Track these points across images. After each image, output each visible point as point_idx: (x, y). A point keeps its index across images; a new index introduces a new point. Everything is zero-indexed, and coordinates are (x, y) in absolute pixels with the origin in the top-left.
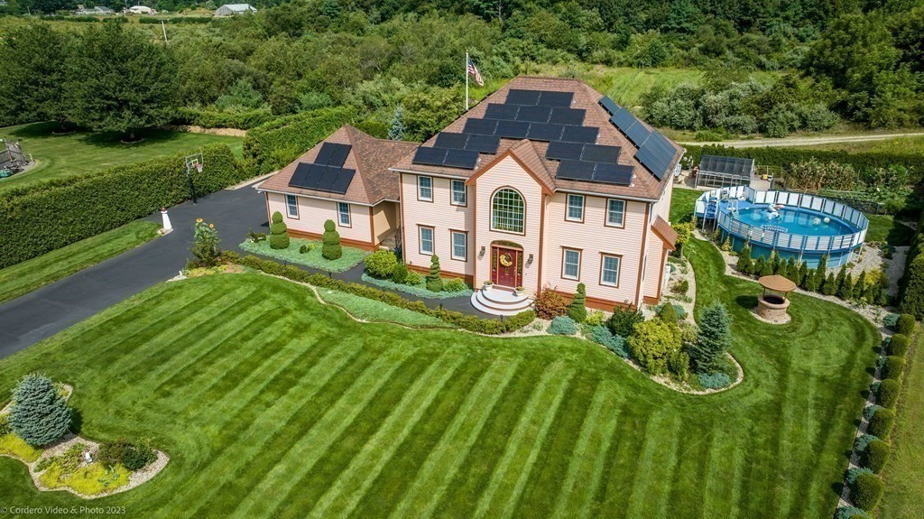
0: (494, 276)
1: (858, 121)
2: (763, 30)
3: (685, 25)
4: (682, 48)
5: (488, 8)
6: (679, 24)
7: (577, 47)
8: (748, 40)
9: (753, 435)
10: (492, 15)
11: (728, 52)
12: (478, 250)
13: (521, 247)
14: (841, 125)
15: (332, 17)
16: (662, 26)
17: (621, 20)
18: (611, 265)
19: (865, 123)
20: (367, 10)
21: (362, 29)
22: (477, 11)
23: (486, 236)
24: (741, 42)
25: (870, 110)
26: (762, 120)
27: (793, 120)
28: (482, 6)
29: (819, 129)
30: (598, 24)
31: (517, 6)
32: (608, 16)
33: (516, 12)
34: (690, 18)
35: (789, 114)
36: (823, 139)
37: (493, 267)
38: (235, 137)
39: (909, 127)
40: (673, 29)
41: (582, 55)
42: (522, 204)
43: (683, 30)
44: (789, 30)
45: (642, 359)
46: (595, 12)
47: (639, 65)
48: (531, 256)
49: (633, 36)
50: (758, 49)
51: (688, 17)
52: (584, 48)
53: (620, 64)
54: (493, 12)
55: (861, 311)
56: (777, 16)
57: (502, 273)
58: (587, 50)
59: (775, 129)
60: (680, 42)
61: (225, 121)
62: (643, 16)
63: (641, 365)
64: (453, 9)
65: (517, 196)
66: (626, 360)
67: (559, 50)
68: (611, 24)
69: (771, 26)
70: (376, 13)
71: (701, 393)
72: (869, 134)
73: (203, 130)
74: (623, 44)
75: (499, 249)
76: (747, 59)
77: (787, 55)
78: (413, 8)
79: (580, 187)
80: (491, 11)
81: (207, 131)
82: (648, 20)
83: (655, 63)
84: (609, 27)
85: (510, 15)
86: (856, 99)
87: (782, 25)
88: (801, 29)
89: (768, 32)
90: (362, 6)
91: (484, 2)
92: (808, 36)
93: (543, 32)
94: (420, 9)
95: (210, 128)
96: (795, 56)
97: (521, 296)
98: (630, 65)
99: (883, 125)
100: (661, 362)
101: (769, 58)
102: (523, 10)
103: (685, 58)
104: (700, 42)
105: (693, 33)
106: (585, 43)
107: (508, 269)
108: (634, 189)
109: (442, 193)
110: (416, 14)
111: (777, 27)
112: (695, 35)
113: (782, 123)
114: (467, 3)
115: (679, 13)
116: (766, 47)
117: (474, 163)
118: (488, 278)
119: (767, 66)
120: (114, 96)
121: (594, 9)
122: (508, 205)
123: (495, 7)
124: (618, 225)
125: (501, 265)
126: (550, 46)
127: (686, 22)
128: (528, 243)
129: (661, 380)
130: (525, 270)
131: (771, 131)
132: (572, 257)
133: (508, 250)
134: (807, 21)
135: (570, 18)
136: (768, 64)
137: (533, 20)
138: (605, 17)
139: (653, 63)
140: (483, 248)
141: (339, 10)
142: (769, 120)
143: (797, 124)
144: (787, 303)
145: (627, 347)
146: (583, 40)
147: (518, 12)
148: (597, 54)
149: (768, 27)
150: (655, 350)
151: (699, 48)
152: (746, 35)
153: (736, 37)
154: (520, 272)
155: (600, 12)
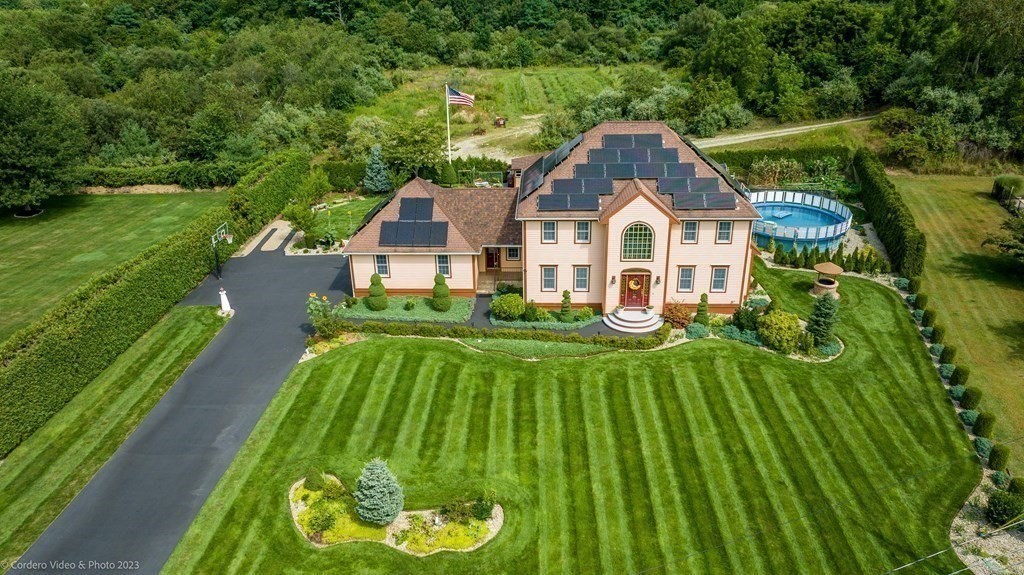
0: (622, 301)
1: (767, 116)
2: (615, 22)
3: (543, 21)
4: (545, 44)
5: (325, 9)
6: (537, 19)
7: (436, 49)
8: (607, 34)
9: (880, 381)
10: (331, 16)
11: (591, 47)
12: (609, 279)
13: (649, 271)
14: (756, 122)
15: (128, 27)
16: (520, 22)
17: (476, 18)
18: (720, 274)
19: (775, 118)
20: (172, 16)
21: (176, 41)
22: (312, 12)
23: (616, 266)
24: (600, 35)
25: (776, 107)
26: (692, 123)
27: (719, 121)
28: (319, 7)
29: (742, 127)
30: (453, 23)
31: (358, 6)
32: (463, 14)
33: (359, 13)
34: (546, 13)
35: (714, 115)
36: (747, 136)
37: (622, 292)
38: (159, 194)
39: (808, 120)
40: (532, 25)
41: (446, 57)
42: (650, 235)
43: (541, 26)
44: (638, 21)
45: (777, 344)
46: (448, 10)
47: (511, 66)
48: (658, 278)
49: (492, 35)
50: (618, 42)
51: (544, 12)
52: (445, 50)
53: (490, 66)
54: (331, 13)
55: (876, 280)
56: (624, 7)
57: (630, 296)
58: (449, 52)
59: (706, 130)
60: (541, 39)
61: (140, 178)
62: (497, 13)
63: (775, 349)
64: (281, 11)
65: (646, 229)
66: (761, 348)
67: (419, 54)
68: (467, 22)
69: (621, 18)
70: (185, 21)
71: (827, 360)
72: (781, 128)
73: (110, 190)
74: (483, 43)
75: (626, 277)
76: (611, 53)
77: (644, 46)
78: (230, 11)
79: (696, 215)
80: (329, 13)
81: (116, 191)
82: (504, 17)
83: (525, 63)
84: (466, 24)
85: (351, 16)
86: (764, 98)
87: (630, 16)
88: (648, 20)
89: (619, 23)
90: (165, 12)
91: (320, 3)
92: (655, 26)
93: (397, 35)
94: (242, 12)
95: (120, 186)
96: (651, 47)
97: (651, 313)
98: (500, 66)
99: (791, 121)
100: (793, 344)
101: (628, 50)
102: (366, 10)
103: (553, 56)
104: (562, 38)
105: (552, 28)
106: (445, 44)
107: (636, 291)
108: (739, 211)
109: (566, 233)
110: (237, 19)
111: (626, 19)
112: (554, 31)
113: (711, 124)
114: (299, 4)
115: (535, 9)
116: (623, 40)
117: (597, 204)
118: (617, 302)
119: (629, 58)
120: (19, 164)
121: (447, 7)
122: (639, 238)
123: (333, 8)
124: (726, 241)
125: (629, 289)
126: (407, 49)
127: (544, 17)
128: (655, 267)
129: (795, 357)
130: (652, 290)
131: (703, 133)
132: (687, 274)
133: (636, 276)
134: (652, 11)
135: (424, 17)
136: (630, 56)
137: (382, 22)
138: (460, 15)
139: (523, 62)
140: (614, 278)
141: (135, 18)
142: (698, 122)
143: (723, 124)
144: (837, 284)
145: (759, 337)
146: (442, 41)
147: (362, 12)
148: (463, 56)
149: (619, 19)
150: (787, 335)
151: (563, 45)
152: (603, 28)
153: (592, 32)
154: (648, 292)
155: (453, 10)
